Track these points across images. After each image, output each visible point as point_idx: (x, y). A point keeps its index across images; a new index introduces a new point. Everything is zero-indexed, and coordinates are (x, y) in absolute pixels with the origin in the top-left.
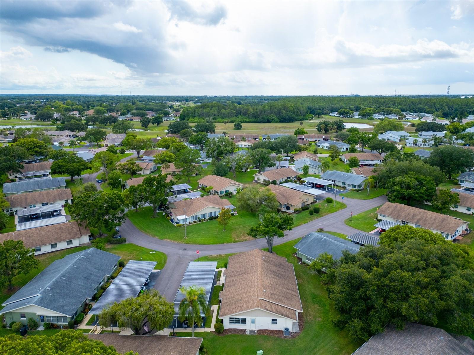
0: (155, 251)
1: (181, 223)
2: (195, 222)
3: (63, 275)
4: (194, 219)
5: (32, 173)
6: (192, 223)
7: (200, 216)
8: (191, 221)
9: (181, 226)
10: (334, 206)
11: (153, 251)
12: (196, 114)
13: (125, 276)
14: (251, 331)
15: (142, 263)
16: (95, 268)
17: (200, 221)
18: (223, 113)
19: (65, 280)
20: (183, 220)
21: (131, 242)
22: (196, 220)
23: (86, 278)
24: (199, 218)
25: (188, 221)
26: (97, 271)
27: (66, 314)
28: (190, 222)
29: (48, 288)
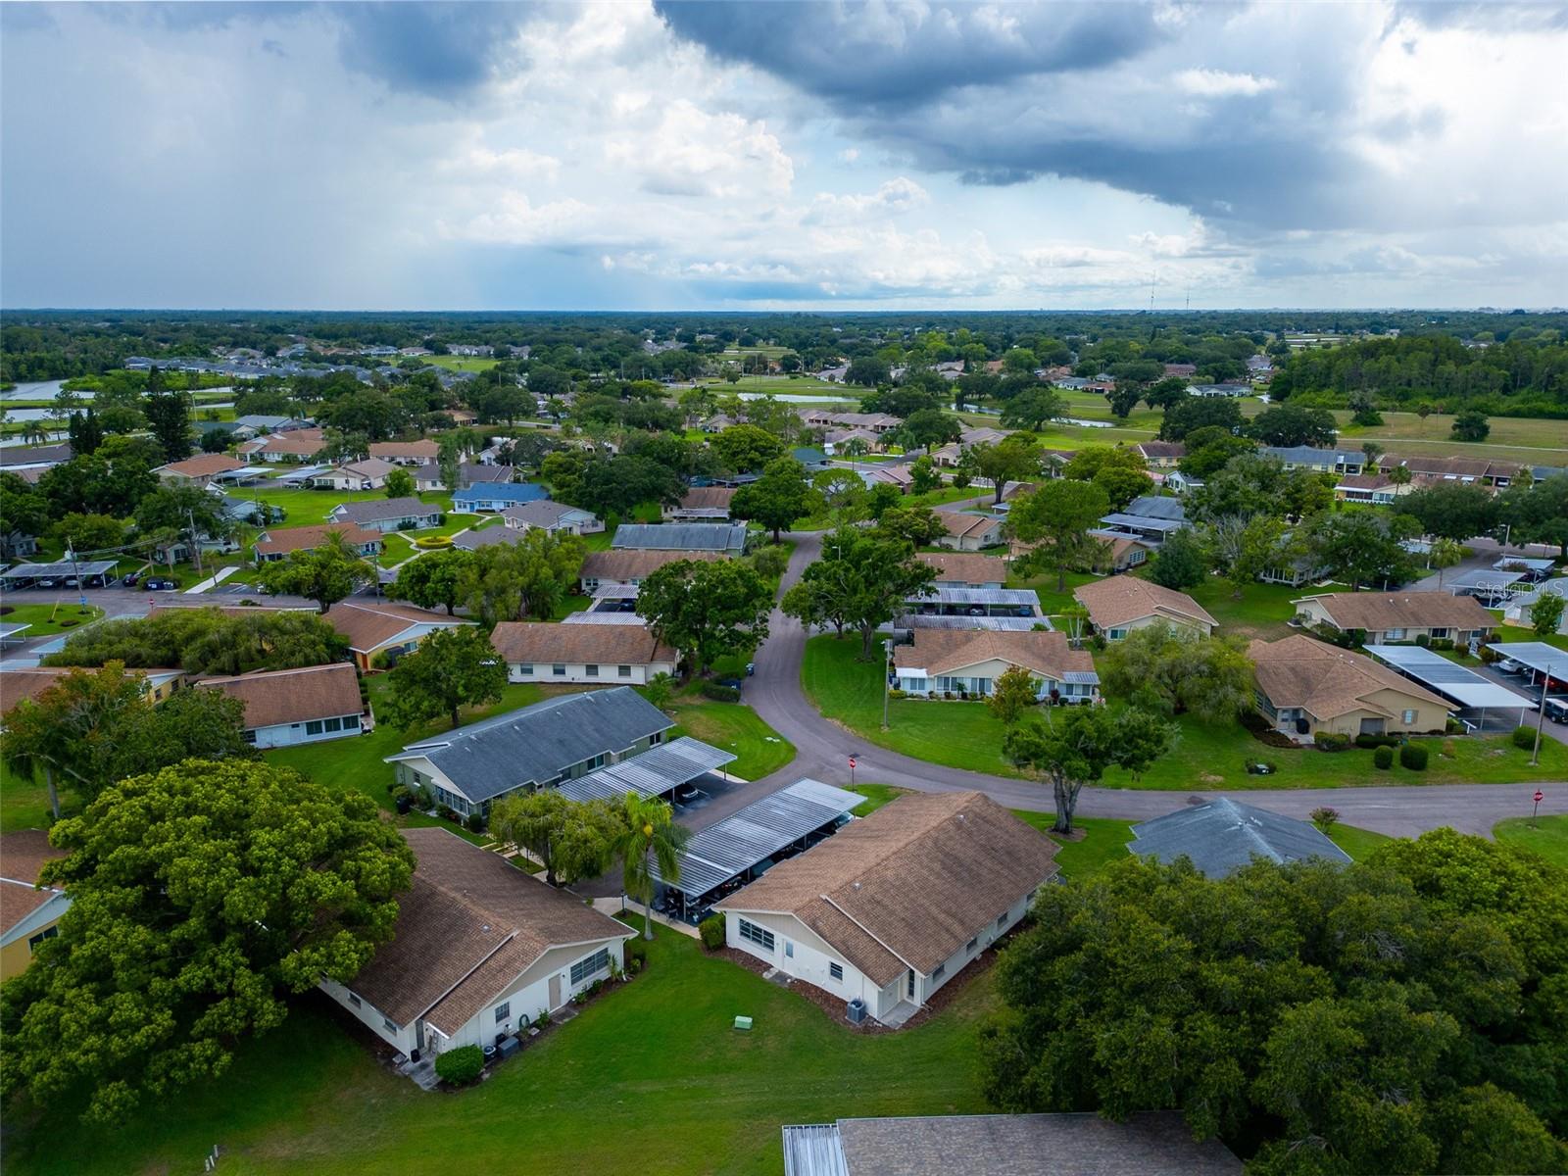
0: (780, 738)
1: (906, 688)
2: (948, 696)
3: (520, 723)
4: (946, 685)
5: (704, 512)
6: (937, 697)
7: (968, 684)
8: (936, 691)
9: (903, 696)
10: (1532, 764)
11: (777, 735)
12: (1334, 378)
13: (643, 765)
14: (781, 976)
15: (703, 750)
16: (596, 730)
17: (964, 696)
18: (1446, 375)
19: (517, 732)
20: (913, 680)
21: (752, 705)
22: (955, 693)
23: (561, 742)
24: (961, 687)
25: (929, 687)
26: (597, 735)
27: (468, 795)
28: (931, 693)
29: (473, 737)
